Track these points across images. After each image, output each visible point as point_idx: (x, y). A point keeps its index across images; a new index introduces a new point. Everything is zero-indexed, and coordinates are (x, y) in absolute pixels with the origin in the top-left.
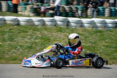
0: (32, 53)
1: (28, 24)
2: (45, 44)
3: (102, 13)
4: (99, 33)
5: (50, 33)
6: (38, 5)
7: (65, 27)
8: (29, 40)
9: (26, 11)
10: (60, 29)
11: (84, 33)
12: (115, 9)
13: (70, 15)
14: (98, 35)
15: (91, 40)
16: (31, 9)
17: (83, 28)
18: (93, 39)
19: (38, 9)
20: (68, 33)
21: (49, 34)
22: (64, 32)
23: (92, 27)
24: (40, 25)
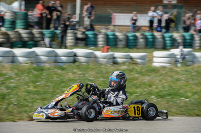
3: (92, 41)
12: (114, 35)
13: (31, 46)
14: (31, 76)
17: (15, 64)
23: (32, 63)
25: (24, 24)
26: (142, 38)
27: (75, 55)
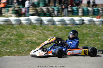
0: (5, 47)
1: (6, 23)
2: (19, 39)
4: (67, 29)
5: (25, 30)
6: (19, 7)
7: (39, 25)
8: (6, 37)
9: (9, 13)
10: (34, 27)
11: (55, 29)
12: (87, 9)
13: (48, 15)
14: (66, 31)
15: (59, 35)
16: (13, 11)
17: (54, 25)
18: (61, 34)
19: (19, 11)
20: (41, 30)
21: (23, 31)
22: (38, 29)
23: (62, 24)
24: (17, 24)
25: (43, 4)
26: (102, 10)
27: (83, 20)
